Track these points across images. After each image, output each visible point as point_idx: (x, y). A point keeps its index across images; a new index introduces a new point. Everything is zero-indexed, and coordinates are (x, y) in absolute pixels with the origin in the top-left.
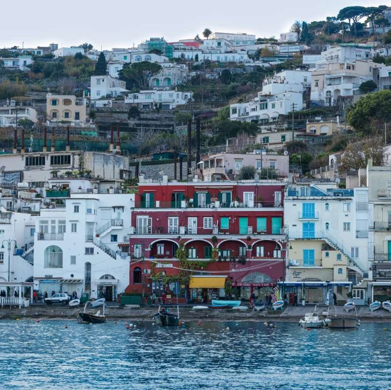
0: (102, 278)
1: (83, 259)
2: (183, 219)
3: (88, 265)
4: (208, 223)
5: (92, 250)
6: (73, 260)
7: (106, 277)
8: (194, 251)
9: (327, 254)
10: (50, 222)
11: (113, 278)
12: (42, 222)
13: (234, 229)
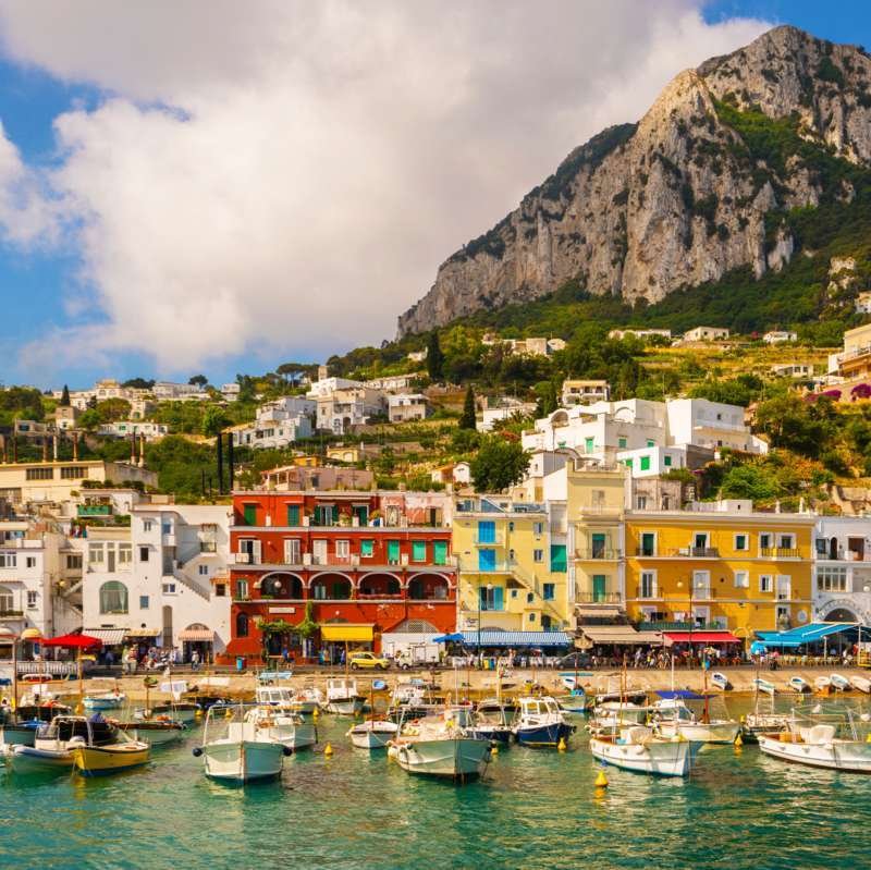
0: (189, 628)
1: (158, 601)
2: (306, 543)
3: (168, 611)
4: (342, 549)
5: (173, 588)
6: (144, 602)
7: (196, 627)
8: (324, 589)
9: (514, 594)
10: (105, 546)
11: (206, 628)
12: (92, 546)
13: (381, 557)
